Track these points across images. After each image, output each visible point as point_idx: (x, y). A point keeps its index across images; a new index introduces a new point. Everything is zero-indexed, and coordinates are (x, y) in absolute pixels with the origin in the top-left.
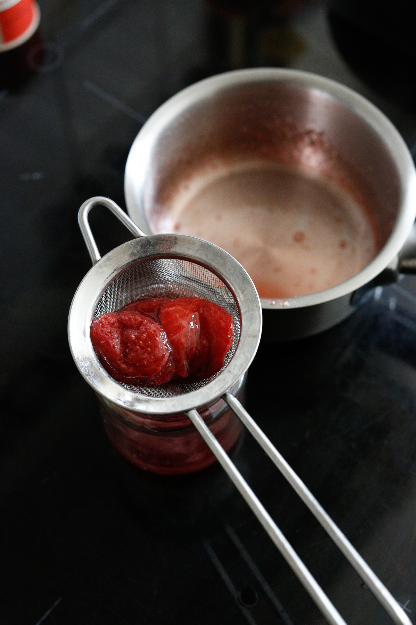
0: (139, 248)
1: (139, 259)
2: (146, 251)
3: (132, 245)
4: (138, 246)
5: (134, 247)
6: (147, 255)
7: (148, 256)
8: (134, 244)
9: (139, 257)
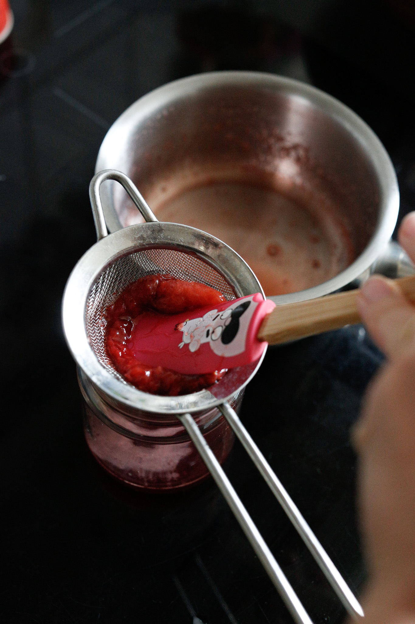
0: (149, 232)
1: (147, 244)
2: (156, 238)
3: (143, 228)
4: (149, 231)
5: (144, 231)
6: (156, 242)
7: (157, 244)
8: (146, 228)
9: (147, 243)
